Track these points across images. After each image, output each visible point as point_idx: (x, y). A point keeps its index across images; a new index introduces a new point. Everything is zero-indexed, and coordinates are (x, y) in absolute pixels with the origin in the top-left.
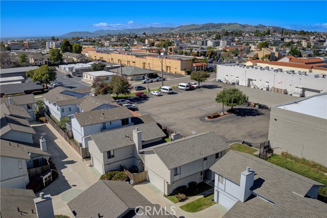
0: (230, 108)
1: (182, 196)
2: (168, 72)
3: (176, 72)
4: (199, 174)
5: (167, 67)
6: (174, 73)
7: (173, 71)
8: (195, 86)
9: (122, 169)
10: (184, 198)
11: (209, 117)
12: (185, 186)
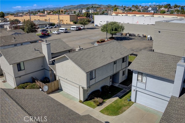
0: (111, 36)
1: (99, 100)
2: (62, 23)
3: (67, 23)
4: (109, 78)
5: (61, 20)
6: (66, 24)
7: (65, 22)
8: (82, 28)
9: (33, 80)
10: (101, 102)
11: (98, 42)
12: (99, 90)
